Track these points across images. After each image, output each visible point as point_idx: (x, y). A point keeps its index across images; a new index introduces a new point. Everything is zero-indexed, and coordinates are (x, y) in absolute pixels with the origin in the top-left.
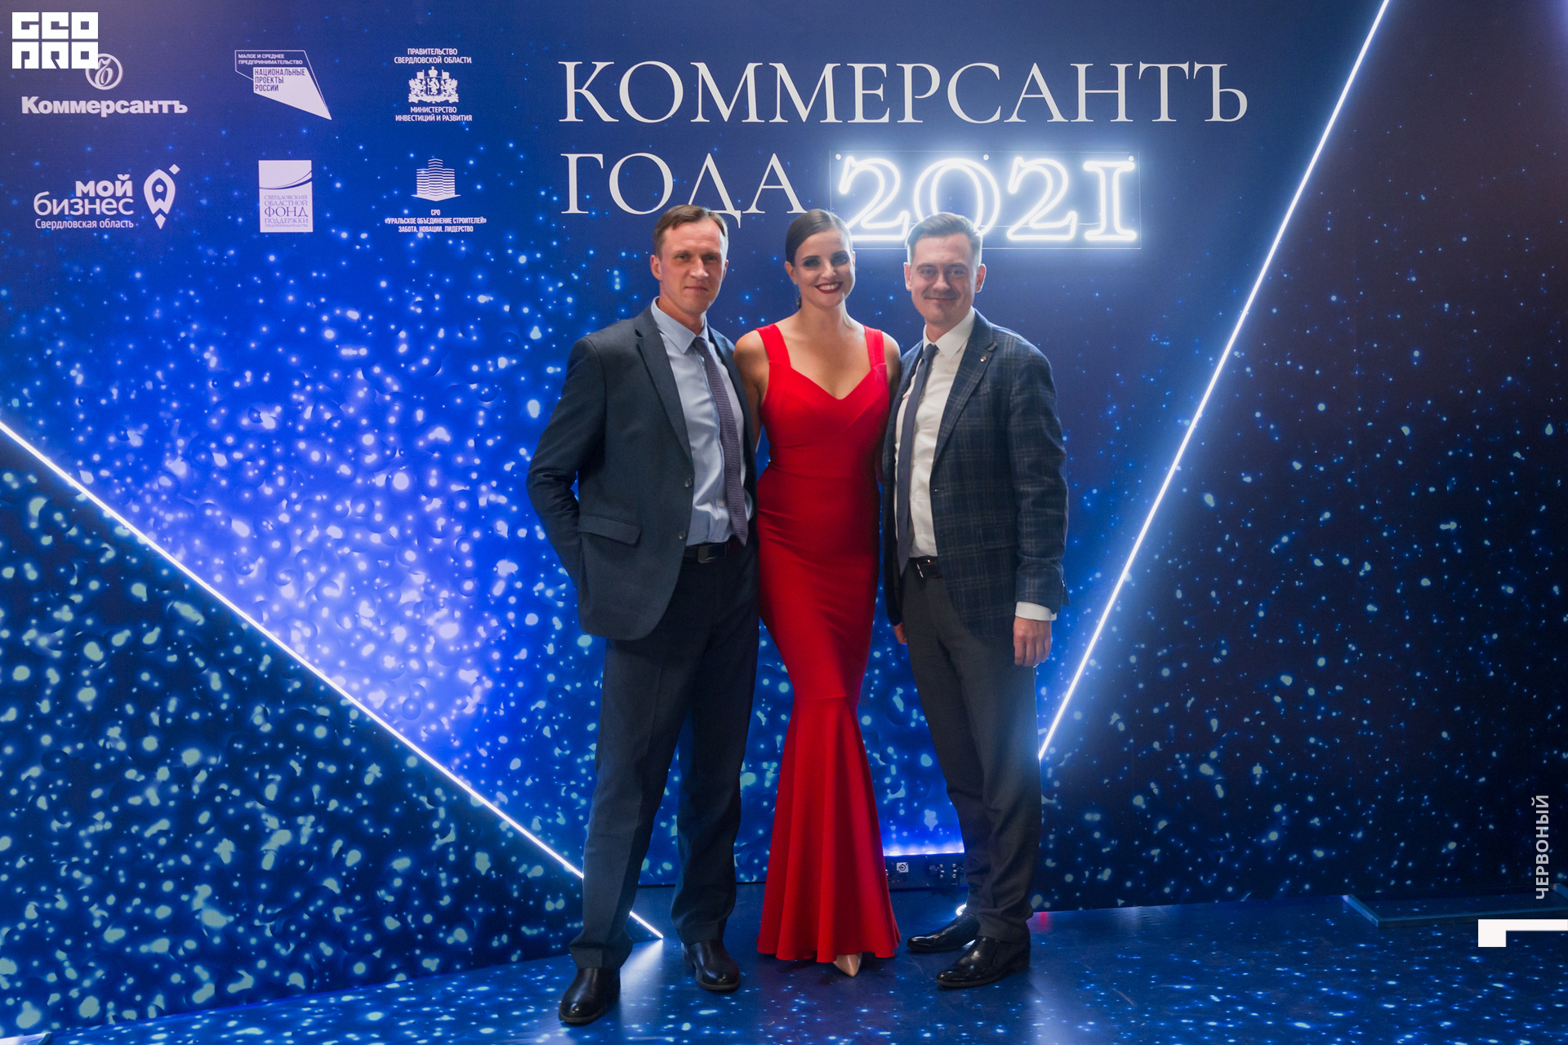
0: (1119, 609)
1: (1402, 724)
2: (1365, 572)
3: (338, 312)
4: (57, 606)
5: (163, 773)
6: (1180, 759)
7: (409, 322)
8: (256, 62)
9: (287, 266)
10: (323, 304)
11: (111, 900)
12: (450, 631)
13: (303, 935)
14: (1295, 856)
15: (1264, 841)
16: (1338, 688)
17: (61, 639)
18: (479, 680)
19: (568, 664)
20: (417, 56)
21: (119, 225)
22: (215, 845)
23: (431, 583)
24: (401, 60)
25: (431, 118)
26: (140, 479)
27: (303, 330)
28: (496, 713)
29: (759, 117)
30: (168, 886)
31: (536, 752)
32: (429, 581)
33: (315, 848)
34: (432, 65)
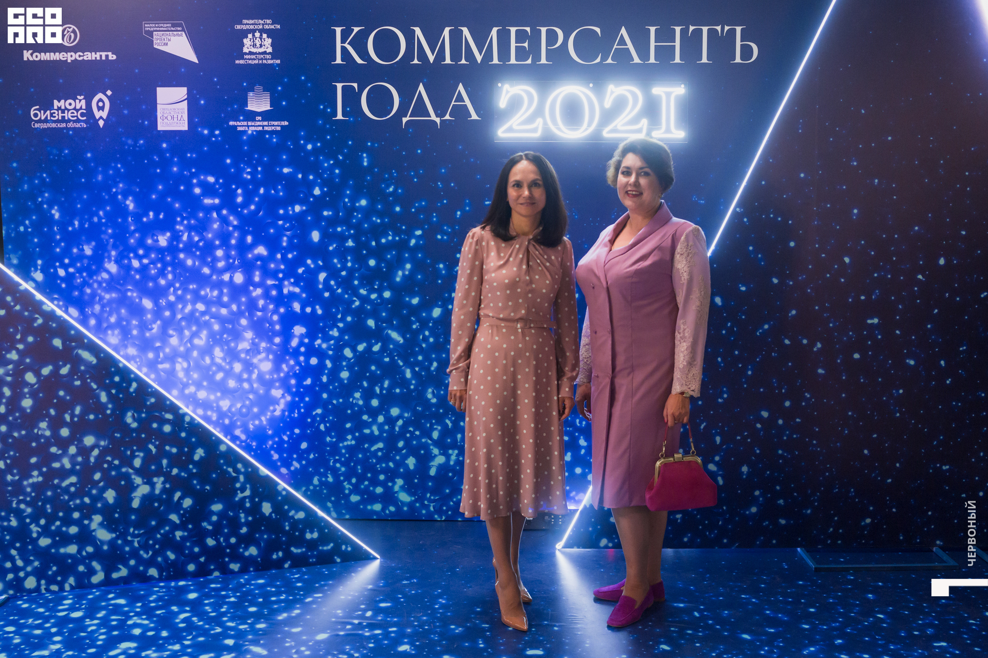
1: (838, 444)
2: (818, 348)
3: (202, 177)
4: (9, 351)
5: (73, 450)
7: (243, 184)
8: (155, 29)
9: (174, 150)
10: (194, 172)
11: (43, 522)
12: (266, 366)
13: (157, 546)
14: (767, 522)
15: (747, 513)
16: (798, 420)
17: (12, 370)
18: (283, 396)
19: (335, 388)
20: (248, 24)
21: (78, 125)
22: (104, 492)
23: (256, 338)
24: (239, 27)
25: (256, 62)
26: (91, 274)
27: (182, 188)
28: (293, 415)
29: (451, 61)
30: (76, 515)
31: (316, 439)
32: (254, 337)
33: (164, 496)
34: (257, 29)
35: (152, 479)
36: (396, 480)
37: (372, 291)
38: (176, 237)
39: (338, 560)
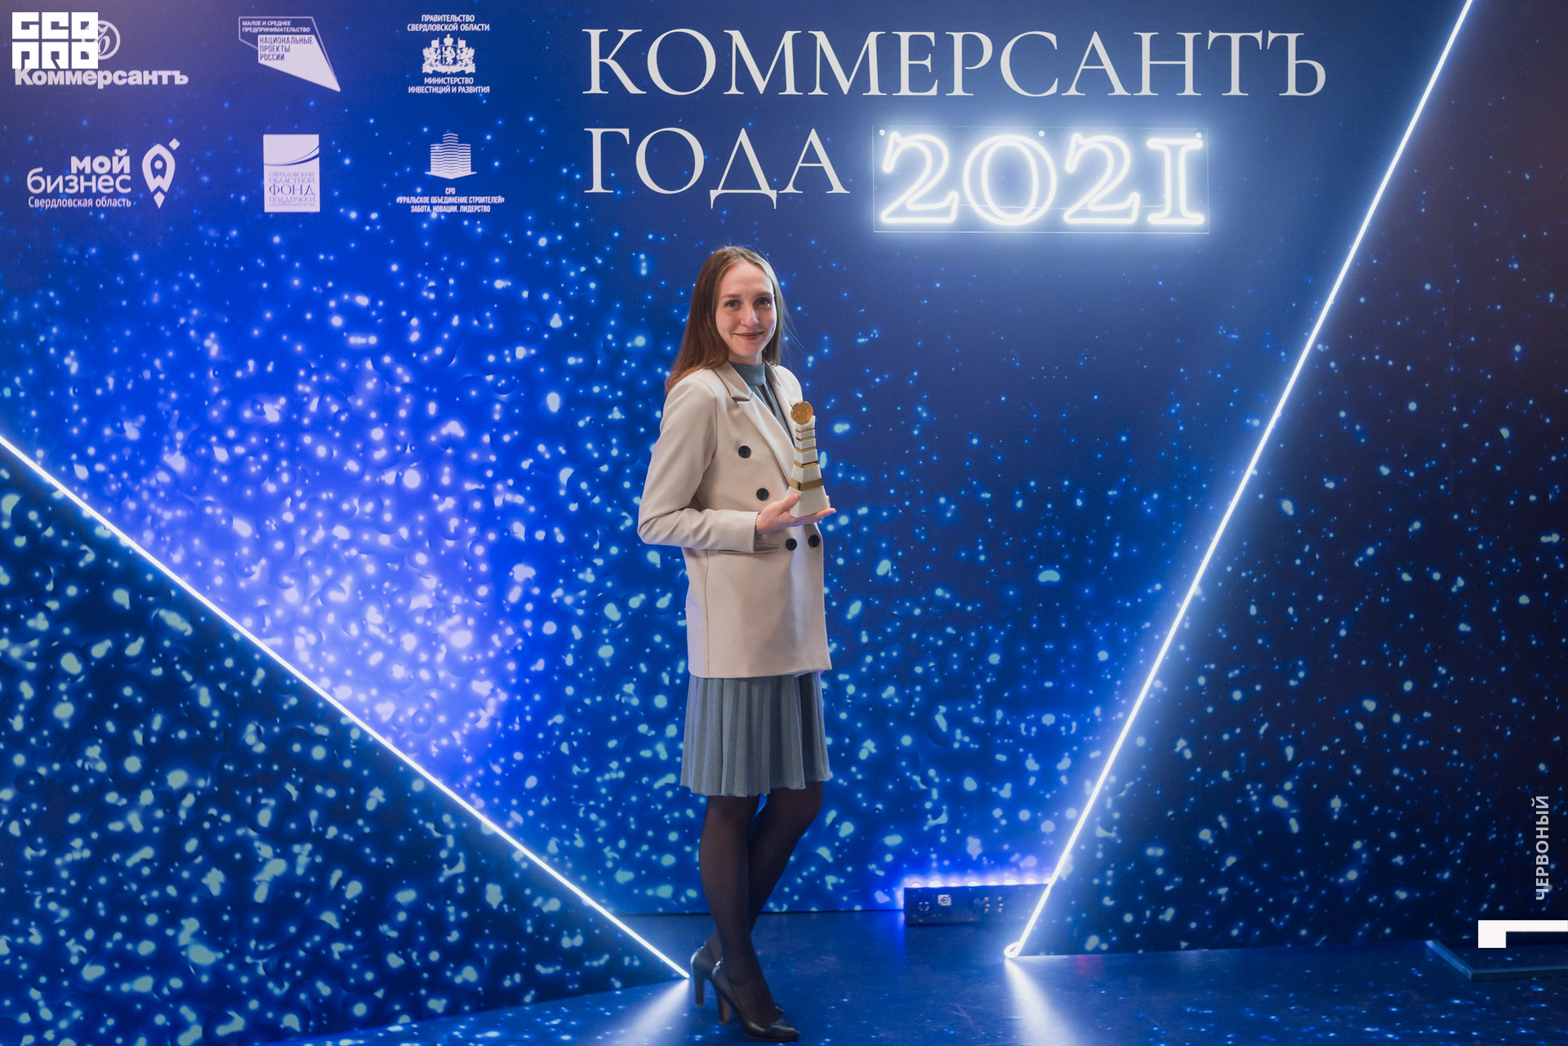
0: (1187, 625)
1: (1495, 754)
2: (1458, 588)
3: (346, 297)
4: (32, 614)
5: (147, 797)
6: (1251, 790)
7: (420, 308)
8: (262, 29)
9: (296, 248)
10: (330, 288)
11: (90, 934)
12: (462, 639)
13: (299, 973)
14: (1375, 897)
15: (1341, 881)
16: (1426, 714)
17: (37, 649)
18: (493, 693)
19: (588, 676)
20: (432, 23)
21: (116, 203)
22: (203, 875)
23: (443, 588)
24: (414, 27)
25: (446, 90)
26: (137, 475)
27: (309, 316)
28: (510, 727)
29: (797, 90)
30: (152, 920)
31: (553, 770)
32: (440, 585)
33: (313, 879)
34: (448, 32)
35: (291, 849)
39: (618, 984)
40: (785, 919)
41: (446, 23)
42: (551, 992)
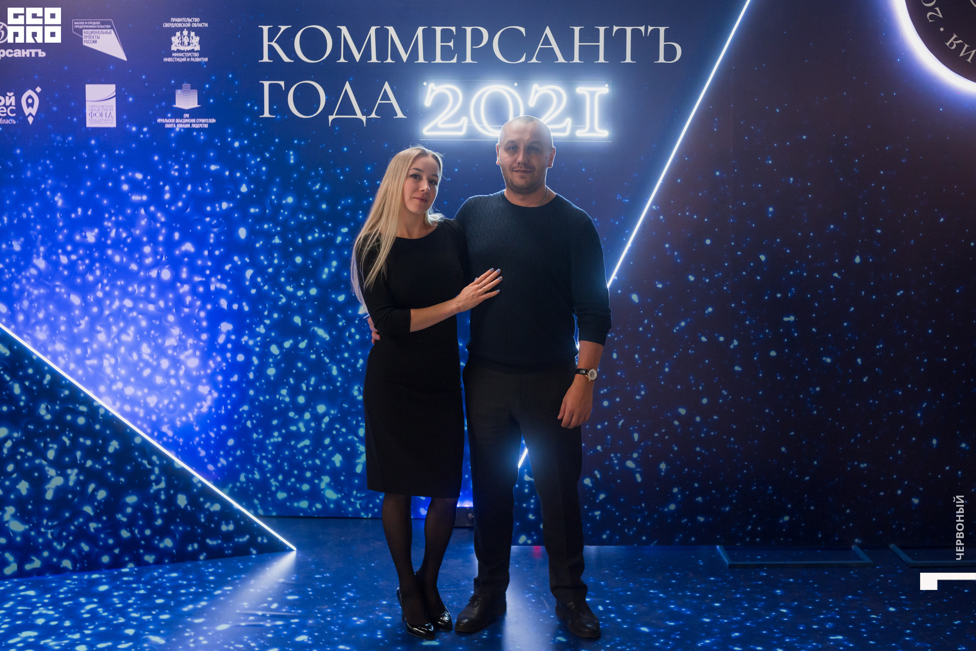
1: (756, 441)
2: (734, 346)
3: (130, 174)
6: (614, 457)
7: (170, 180)
8: (84, 26)
9: (102, 147)
10: (121, 169)
12: (193, 363)
13: (71, 538)
14: (686, 520)
15: (666, 510)
16: (715, 417)
18: (210, 392)
19: (261, 385)
20: (176, 22)
21: (8, 122)
22: (17, 483)
23: (183, 334)
24: (167, 25)
25: (184, 60)
26: (20, 270)
27: (110, 184)
28: (219, 412)
29: (377, 59)
31: (243, 436)
32: (181, 333)
33: (78, 488)
34: (184, 28)
35: (66, 472)
36: (323, 477)
37: (298, 288)
38: (104, 233)
39: (254, 552)
40: (370, 522)
41: (184, 22)
42: (215, 554)
